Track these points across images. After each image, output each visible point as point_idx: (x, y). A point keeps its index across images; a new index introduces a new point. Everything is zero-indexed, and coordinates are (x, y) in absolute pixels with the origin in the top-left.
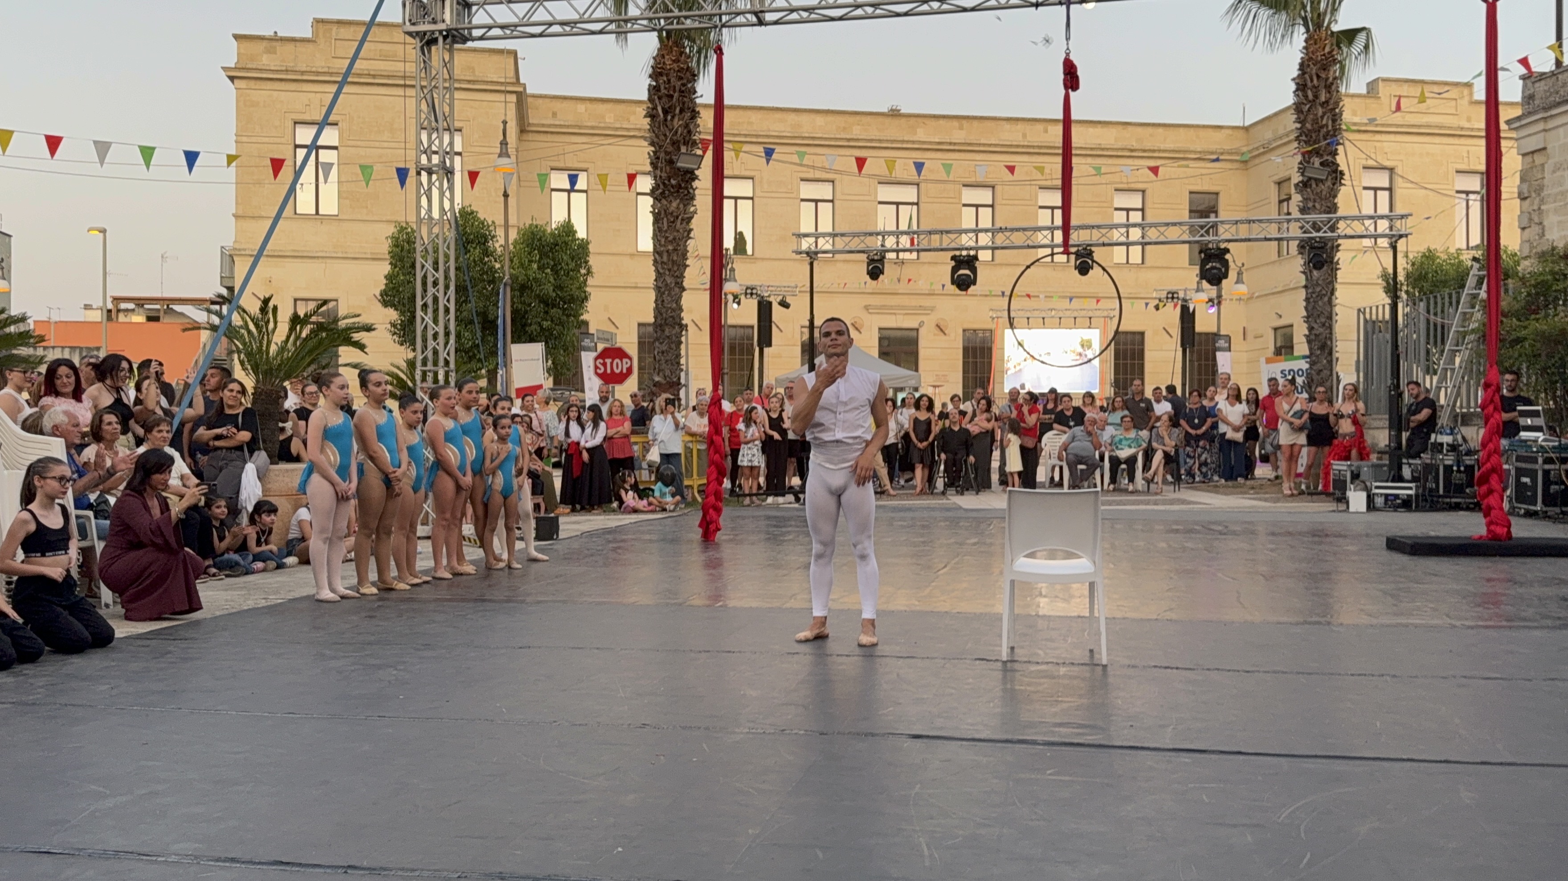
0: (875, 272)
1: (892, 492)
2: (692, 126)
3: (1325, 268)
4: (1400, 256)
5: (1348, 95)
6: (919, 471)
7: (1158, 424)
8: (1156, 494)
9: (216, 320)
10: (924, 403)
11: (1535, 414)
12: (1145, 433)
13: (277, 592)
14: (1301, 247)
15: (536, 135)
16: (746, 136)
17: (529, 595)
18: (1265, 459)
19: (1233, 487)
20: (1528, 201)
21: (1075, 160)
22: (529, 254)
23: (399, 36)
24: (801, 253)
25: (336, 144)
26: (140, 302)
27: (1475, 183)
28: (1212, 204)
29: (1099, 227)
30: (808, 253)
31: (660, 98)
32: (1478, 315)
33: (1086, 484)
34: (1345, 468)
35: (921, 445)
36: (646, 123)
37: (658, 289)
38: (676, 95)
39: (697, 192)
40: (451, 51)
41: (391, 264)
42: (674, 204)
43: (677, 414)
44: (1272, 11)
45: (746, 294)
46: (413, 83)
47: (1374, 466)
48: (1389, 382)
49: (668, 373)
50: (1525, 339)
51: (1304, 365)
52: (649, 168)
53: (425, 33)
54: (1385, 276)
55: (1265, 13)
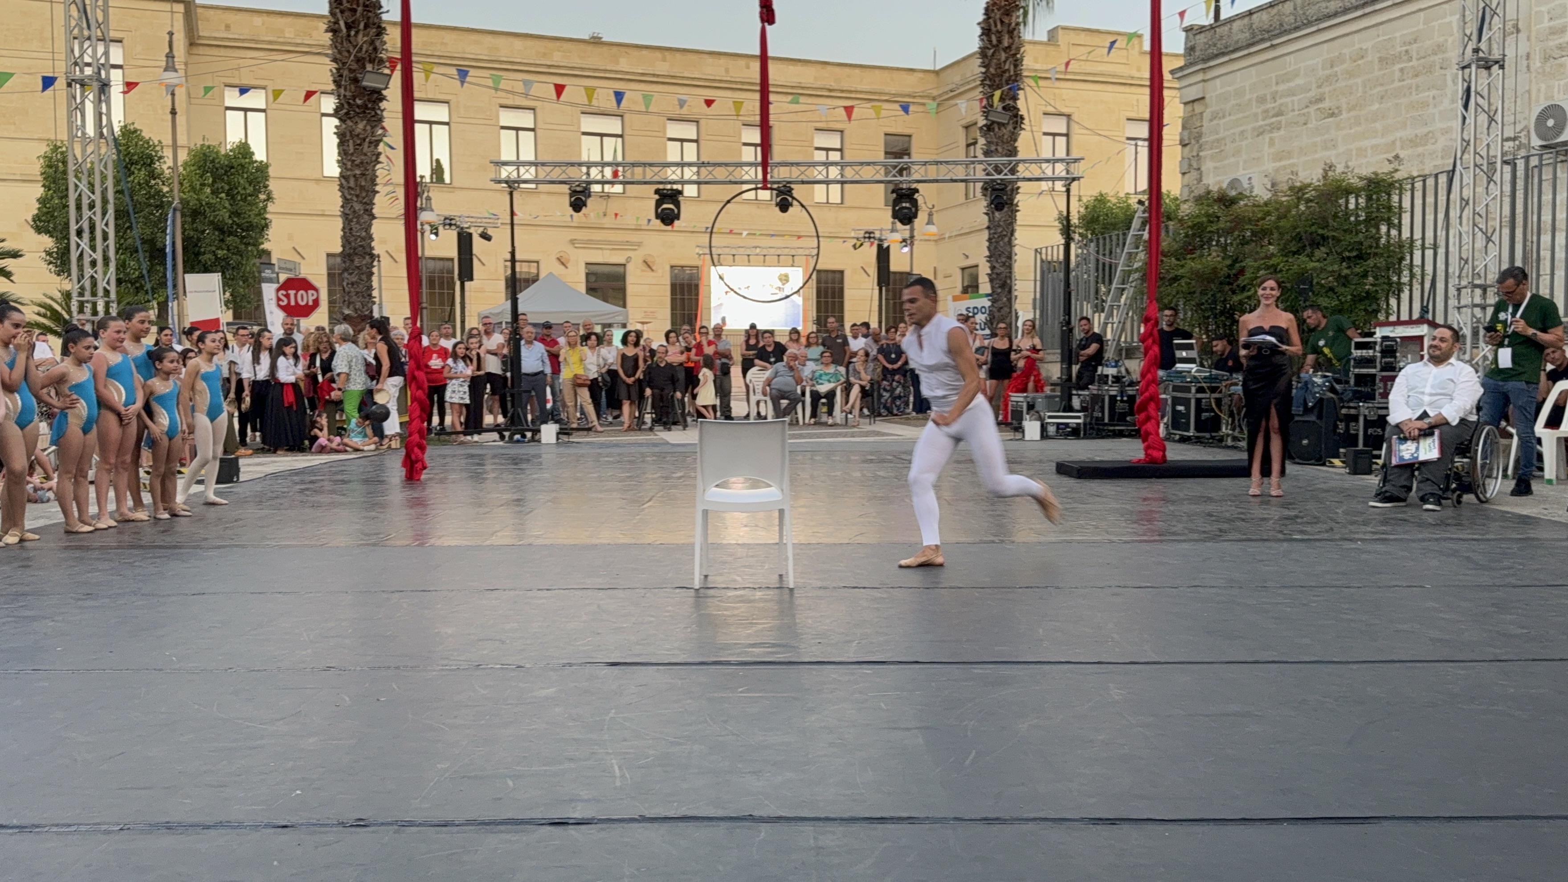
0: (577, 205)
1: (599, 429)
2: (378, 43)
3: (1006, 209)
4: (1073, 200)
5: (1030, 42)
6: (626, 408)
8: (854, 426)
10: (632, 338)
11: (1189, 347)
12: (842, 369)
14: (984, 189)
15: (206, 48)
16: (440, 57)
17: (206, 540)
20: (1188, 148)
21: (774, 97)
22: (201, 177)
24: (500, 182)
27: (1143, 131)
28: (905, 146)
29: (798, 164)
30: (506, 182)
31: (342, 12)
32: (1142, 256)
34: (1021, 399)
35: (630, 381)
36: (328, 38)
37: (345, 216)
38: (360, 9)
39: (385, 114)
41: (44, 186)
42: (361, 126)
45: (445, 225)
47: (1047, 397)
48: (1062, 318)
49: (358, 305)
50: (1182, 277)
51: (986, 302)
52: (332, 87)
54: (1060, 218)
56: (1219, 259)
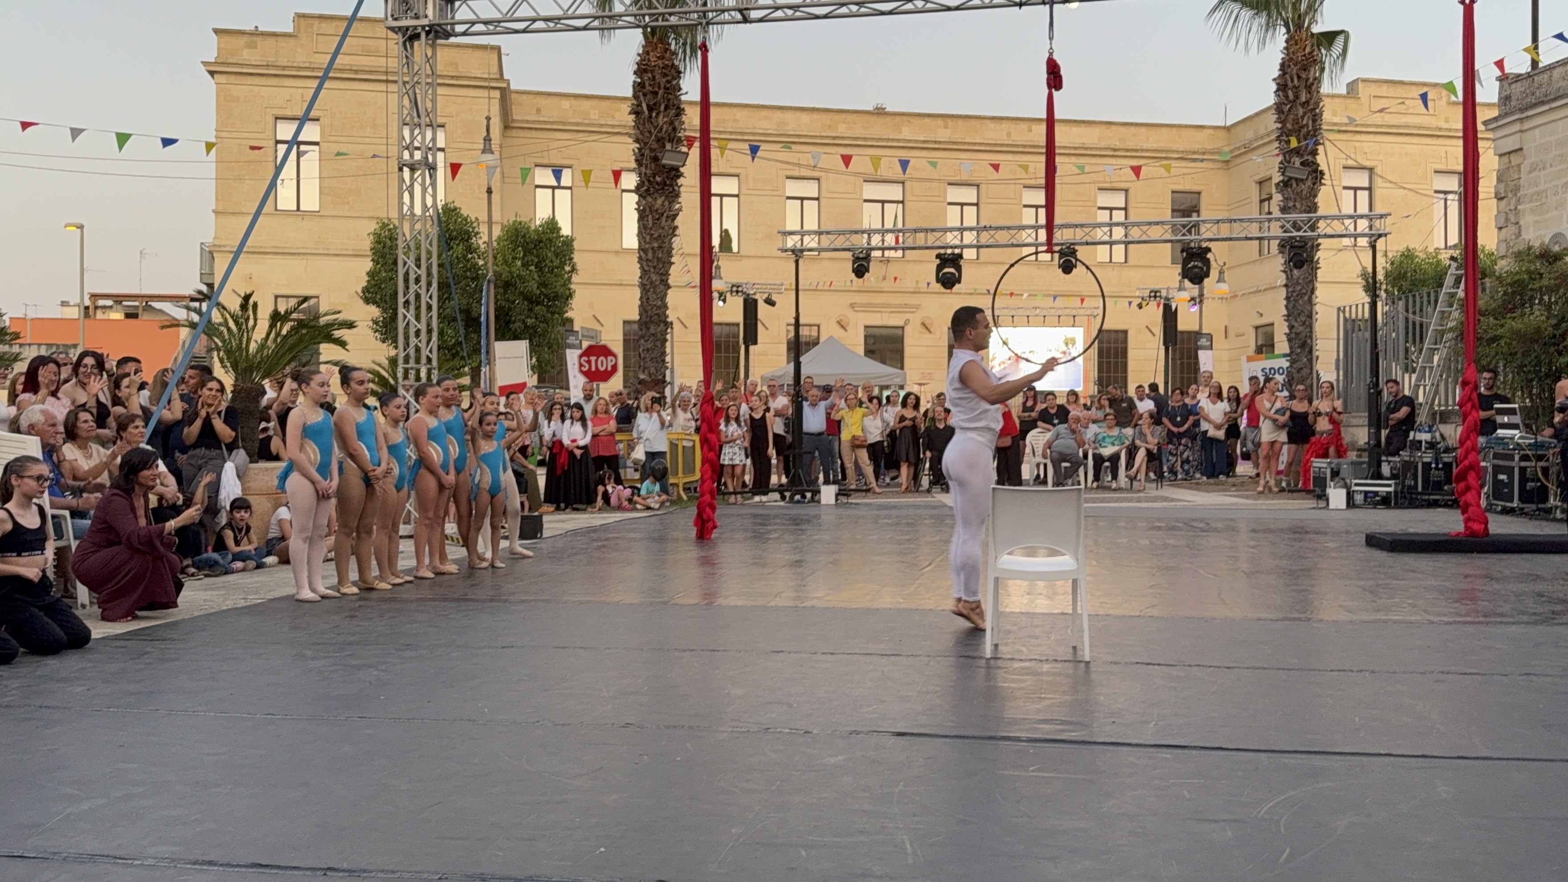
0: (860, 270)
1: (878, 490)
2: (676, 123)
3: (1305, 267)
4: (1379, 255)
5: (1328, 96)
6: (904, 469)
7: (1140, 422)
8: (1139, 491)
9: (195, 318)
10: (911, 401)
11: (1512, 412)
12: (1129, 431)
13: (257, 593)
14: (1282, 247)
15: (519, 131)
16: (731, 133)
17: (514, 594)
18: (1246, 456)
19: (1215, 484)
20: (1505, 201)
21: (1058, 159)
22: (513, 250)
23: (381, 31)
24: (786, 251)
25: (317, 139)
26: (118, 299)
27: (1453, 184)
28: (1194, 202)
29: (1082, 226)
31: (645, 95)
32: (1456, 314)
33: (1070, 481)
34: (1325, 465)
36: (630, 119)
37: (642, 286)
38: (661, 92)
39: (682, 189)
40: (433, 46)
41: (373, 260)
42: (659, 201)
43: (662, 413)
44: (1253, 12)
45: (732, 292)
46: (395, 78)
47: (1354, 464)
48: (1369, 380)
49: (653, 370)
50: (1502, 337)
51: (1284, 363)
52: (633, 165)
53: (407, 28)
54: (1364, 275)
55: (1246, 14)
56: (1543, 318)
